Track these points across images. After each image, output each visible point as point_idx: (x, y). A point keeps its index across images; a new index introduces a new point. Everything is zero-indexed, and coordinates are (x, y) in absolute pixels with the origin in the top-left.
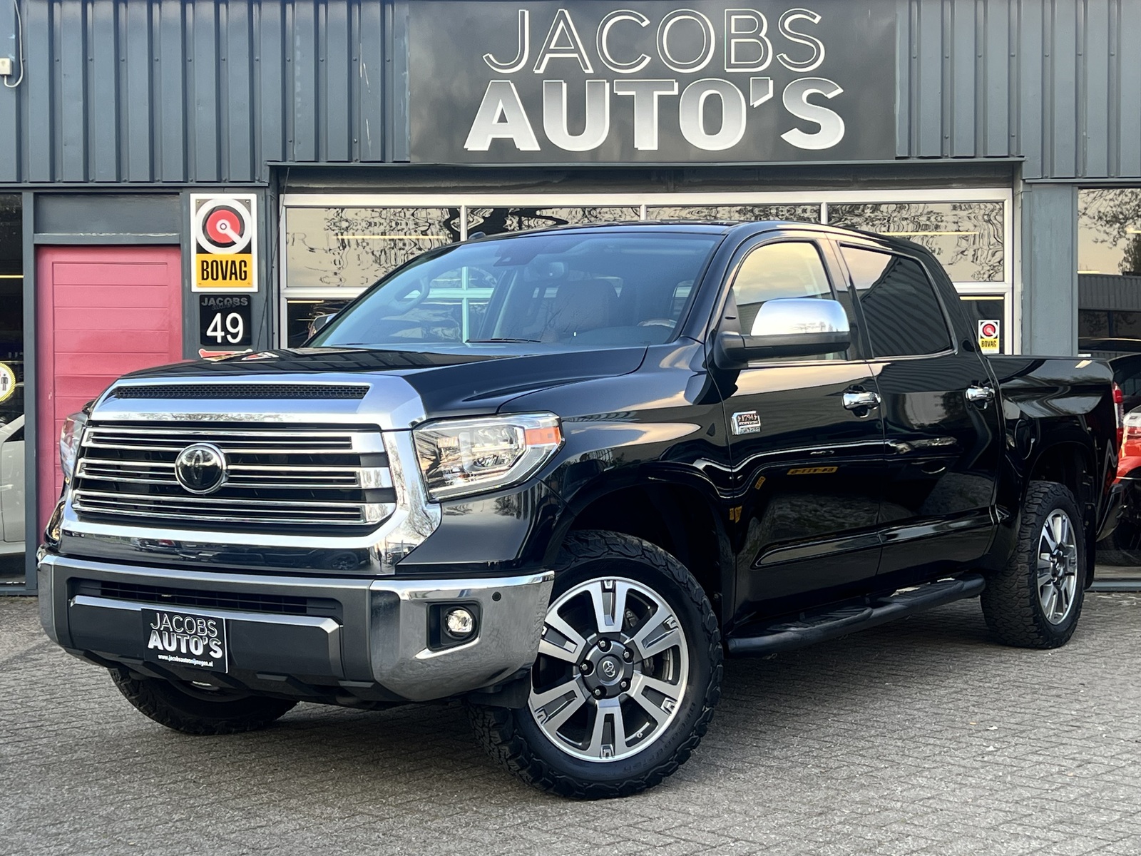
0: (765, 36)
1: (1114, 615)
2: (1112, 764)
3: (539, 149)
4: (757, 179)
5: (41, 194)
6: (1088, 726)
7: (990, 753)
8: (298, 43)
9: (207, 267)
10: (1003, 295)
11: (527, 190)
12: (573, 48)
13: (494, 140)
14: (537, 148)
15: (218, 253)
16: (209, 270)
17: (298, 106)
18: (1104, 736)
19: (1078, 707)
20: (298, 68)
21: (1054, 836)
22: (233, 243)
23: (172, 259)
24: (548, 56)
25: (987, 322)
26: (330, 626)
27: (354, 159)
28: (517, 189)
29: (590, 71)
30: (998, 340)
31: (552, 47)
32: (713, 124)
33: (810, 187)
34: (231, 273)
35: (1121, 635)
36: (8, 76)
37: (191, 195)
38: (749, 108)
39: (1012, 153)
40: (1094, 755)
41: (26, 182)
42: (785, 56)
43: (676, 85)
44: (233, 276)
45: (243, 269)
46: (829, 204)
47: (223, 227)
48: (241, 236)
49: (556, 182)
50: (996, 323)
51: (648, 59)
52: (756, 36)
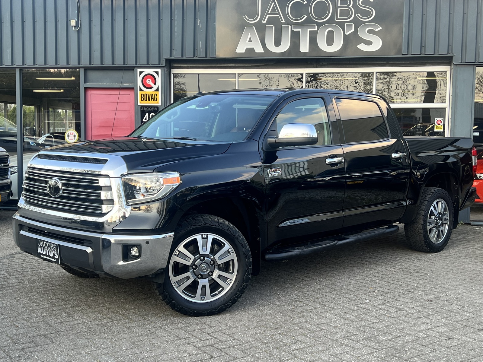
0: (352, 7)
1: (473, 237)
2: (410, 311)
3: (264, 52)
4: (349, 63)
5: (86, 69)
6: (416, 292)
7: (366, 303)
8: (176, 13)
9: (143, 96)
10: (445, 108)
11: (261, 67)
12: (277, 13)
13: (247, 49)
14: (263, 51)
15: (147, 91)
16: (144, 97)
17: (175, 36)
18: (418, 297)
19: (421, 282)
20: (176, 22)
21: (357, 346)
22: (152, 87)
23: (132, 93)
24: (268, 16)
25: (438, 119)
26: (89, 250)
27: (196, 56)
28: (257, 67)
29: (284, 21)
30: (442, 126)
31: (269, 12)
32: (330, 42)
33: (369, 66)
34: (152, 99)
35: (468, 247)
36: (75, 26)
37: (138, 70)
38: (345, 35)
39: (449, 52)
40: (406, 307)
41: (81, 65)
42: (359, 15)
43: (316, 27)
44: (152, 100)
45: (156, 97)
46: (377, 73)
47: (149, 81)
48: (155, 84)
49: (272, 64)
50: (442, 119)
51: (306, 17)
52: (348, 7)
